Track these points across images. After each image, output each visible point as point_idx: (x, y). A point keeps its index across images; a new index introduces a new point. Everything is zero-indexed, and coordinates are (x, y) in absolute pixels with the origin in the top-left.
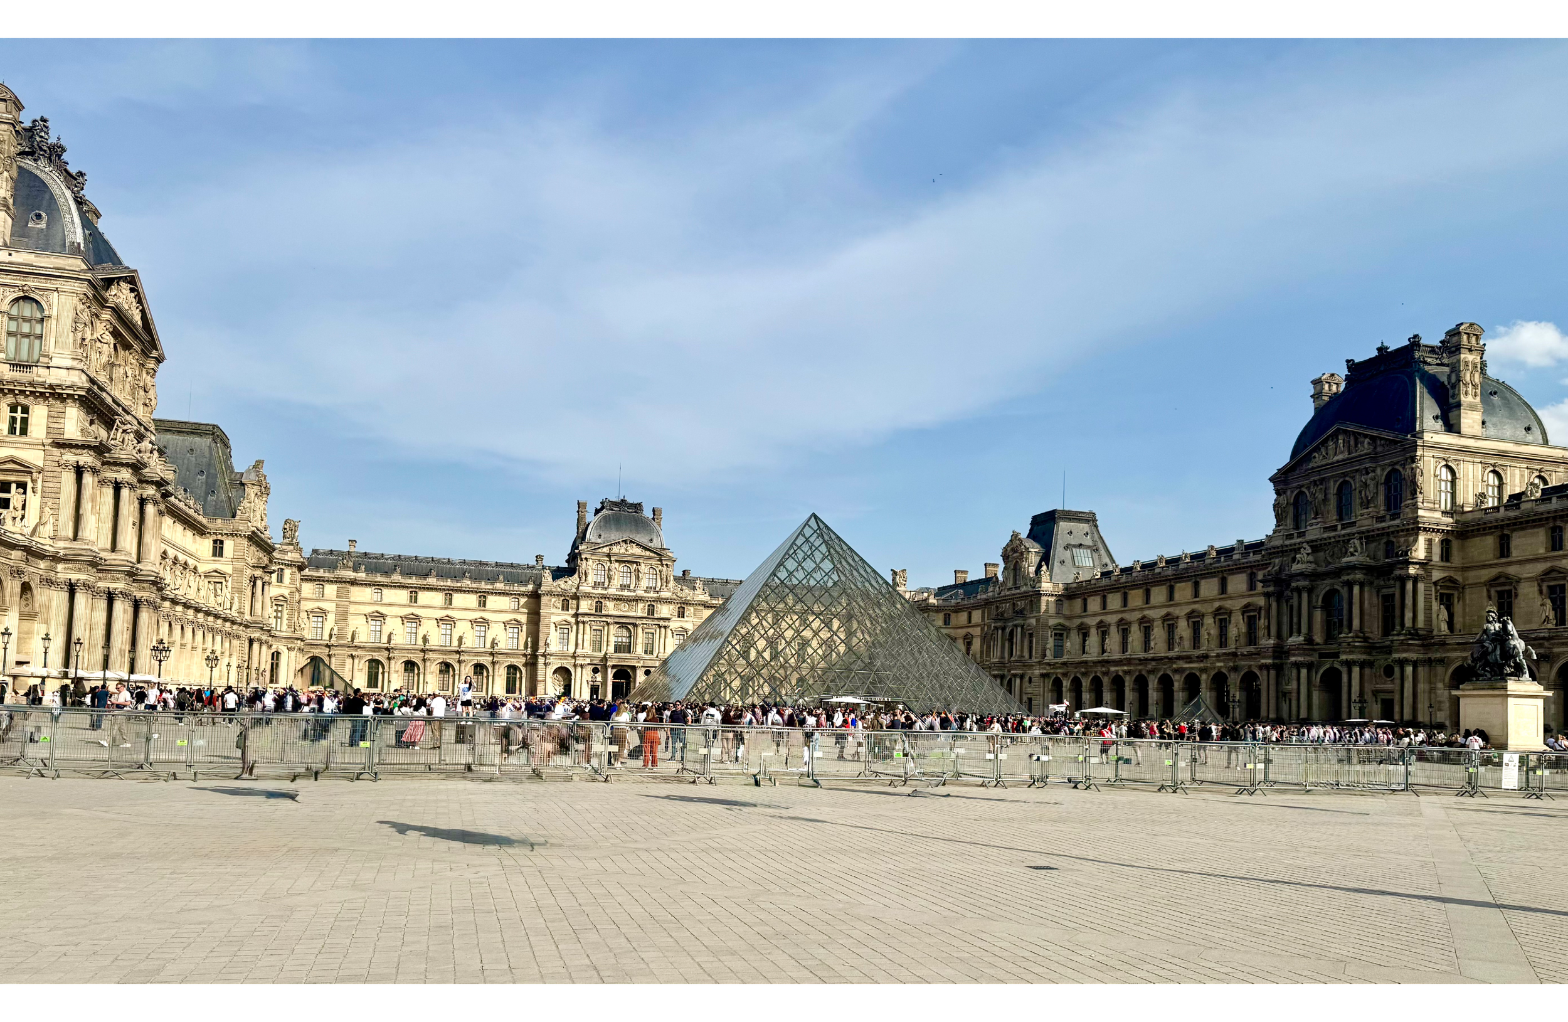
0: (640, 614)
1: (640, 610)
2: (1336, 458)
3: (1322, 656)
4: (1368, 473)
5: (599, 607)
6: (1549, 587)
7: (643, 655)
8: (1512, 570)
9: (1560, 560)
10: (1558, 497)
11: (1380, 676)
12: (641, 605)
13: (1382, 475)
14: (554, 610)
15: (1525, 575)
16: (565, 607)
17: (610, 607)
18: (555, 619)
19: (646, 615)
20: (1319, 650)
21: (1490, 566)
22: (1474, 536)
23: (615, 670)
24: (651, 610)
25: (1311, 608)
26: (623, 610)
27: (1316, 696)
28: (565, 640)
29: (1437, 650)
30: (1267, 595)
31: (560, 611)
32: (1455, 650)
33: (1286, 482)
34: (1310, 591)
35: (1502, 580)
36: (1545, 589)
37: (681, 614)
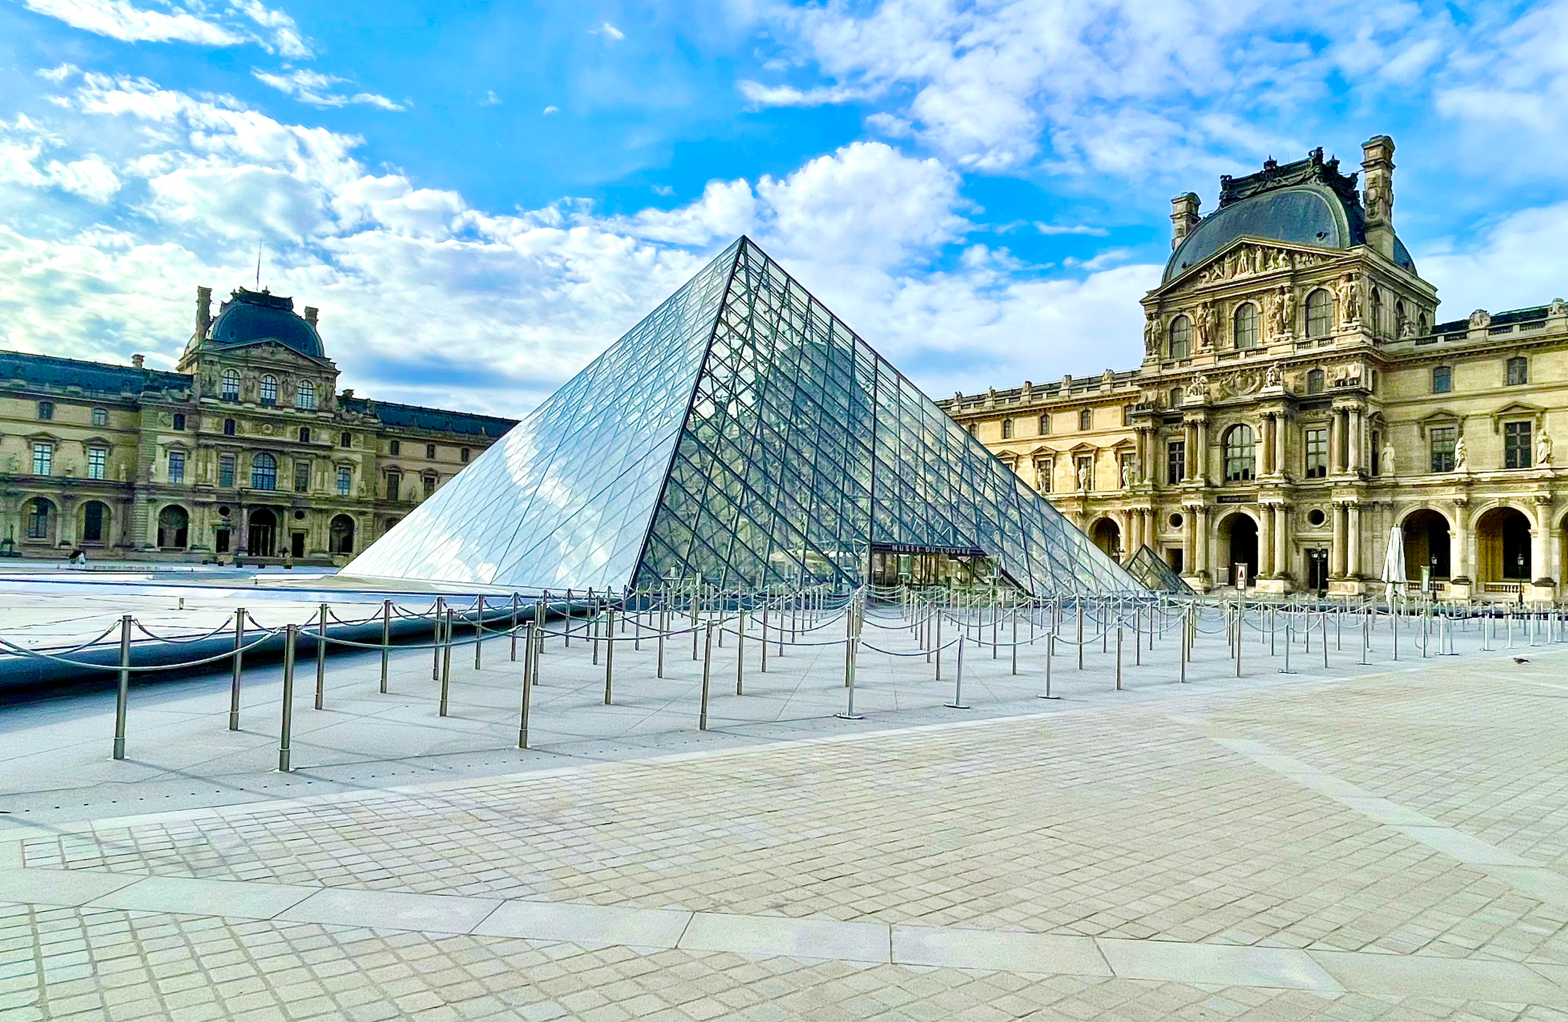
0: (288, 439)
1: (289, 435)
2: (1237, 277)
3: (1220, 500)
4: (1283, 293)
5: (230, 427)
6: (1507, 425)
7: (293, 492)
8: (1454, 407)
9: (1524, 394)
10: (1521, 325)
11: (1303, 522)
12: (291, 428)
13: (1301, 297)
14: (163, 429)
15: (1472, 413)
16: (179, 423)
17: (246, 429)
18: (161, 439)
19: (298, 441)
20: (1219, 493)
21: (1423, 402)
22: (1399, 369)
23: (252, 512)
24: (305, 435)
25: (1209, 445)
26: (267, 433)
27: (1214, 544)
28: (177, 468)
29: (1386, 493)
30: (1142, 432)
31: (171, 430)
32: (1410, 493)
33: (1161, 305)
34: (1207, 425)
35: (1441, 417)
36: (1502, 427)
37: (346, 441)
